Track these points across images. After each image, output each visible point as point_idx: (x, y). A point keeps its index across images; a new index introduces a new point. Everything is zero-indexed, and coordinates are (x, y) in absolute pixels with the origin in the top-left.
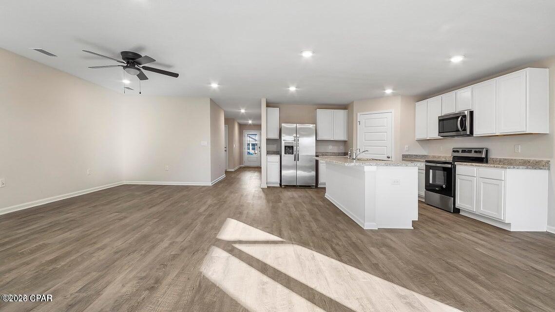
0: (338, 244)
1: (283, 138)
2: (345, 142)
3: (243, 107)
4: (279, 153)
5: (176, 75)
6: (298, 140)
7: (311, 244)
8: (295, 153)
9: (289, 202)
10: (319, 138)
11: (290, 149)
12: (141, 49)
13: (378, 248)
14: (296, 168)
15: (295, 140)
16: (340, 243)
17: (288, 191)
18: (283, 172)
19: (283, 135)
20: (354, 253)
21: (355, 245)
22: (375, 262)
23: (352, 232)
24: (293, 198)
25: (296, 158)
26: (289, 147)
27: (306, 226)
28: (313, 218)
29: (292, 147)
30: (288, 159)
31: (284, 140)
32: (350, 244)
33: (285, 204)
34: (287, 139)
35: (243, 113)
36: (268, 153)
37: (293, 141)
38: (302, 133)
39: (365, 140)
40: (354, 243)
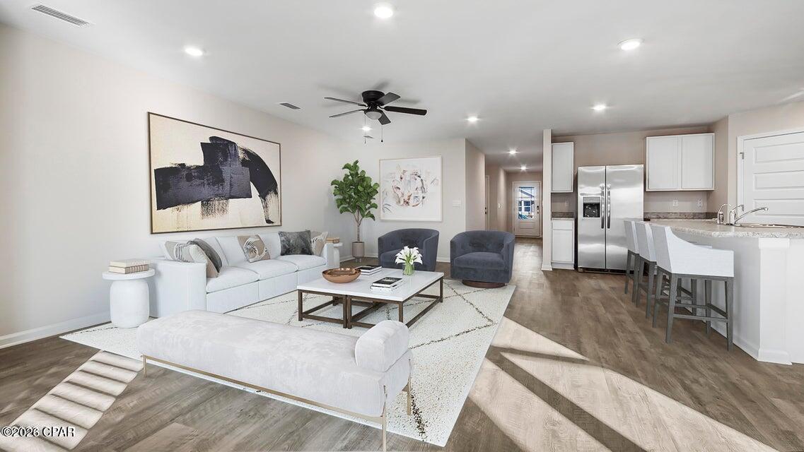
0: (697, 381)
1: (580, 191)
2: (708, 193)
3: (513, 145)
4: (573, 215)
5: (423, 112)
6: (609, 193)
7: (639, 373)
8: (602, 214)
9: (591, 295)
10: (651, 188)
11: (593, 209)
12: (384, 85)
13: (794, 403)
14: (605, 240)
15: (602, 194)
16: (702, 380)
17: (590, 278)
18: (581, 247)
19: (579, 186)
20: (735, 402)
21: (737, 390)
22: (786, 427)
23: (728, 362)
24: (600, 290)
25: (606, 223)
26: (592, 205)
27: (629, 341)
28: (640, 328)
29: (598, 205)
30: (589, 225)
31: (582, 194)
32: (725, 385)
33: (587, 300)
34: (588, 192)
35: (512, 156)
36: (555, 215)
37: (599, 194)
38: (616, 180)
39: (756, 188)
40: (734, 384)
